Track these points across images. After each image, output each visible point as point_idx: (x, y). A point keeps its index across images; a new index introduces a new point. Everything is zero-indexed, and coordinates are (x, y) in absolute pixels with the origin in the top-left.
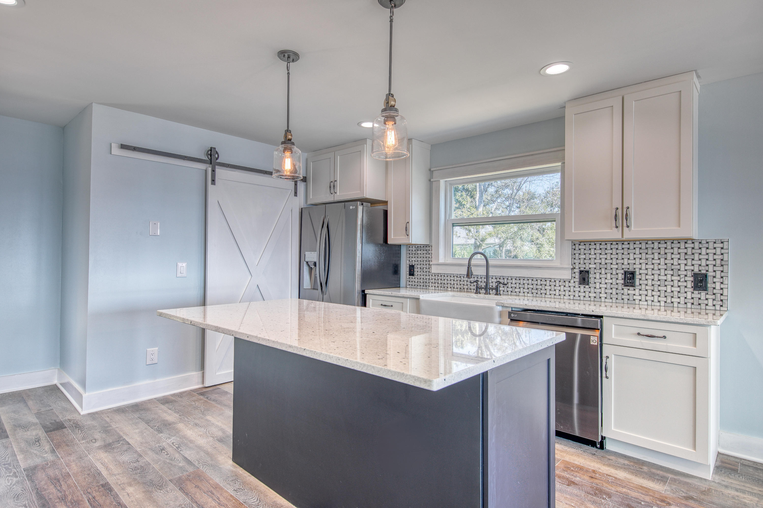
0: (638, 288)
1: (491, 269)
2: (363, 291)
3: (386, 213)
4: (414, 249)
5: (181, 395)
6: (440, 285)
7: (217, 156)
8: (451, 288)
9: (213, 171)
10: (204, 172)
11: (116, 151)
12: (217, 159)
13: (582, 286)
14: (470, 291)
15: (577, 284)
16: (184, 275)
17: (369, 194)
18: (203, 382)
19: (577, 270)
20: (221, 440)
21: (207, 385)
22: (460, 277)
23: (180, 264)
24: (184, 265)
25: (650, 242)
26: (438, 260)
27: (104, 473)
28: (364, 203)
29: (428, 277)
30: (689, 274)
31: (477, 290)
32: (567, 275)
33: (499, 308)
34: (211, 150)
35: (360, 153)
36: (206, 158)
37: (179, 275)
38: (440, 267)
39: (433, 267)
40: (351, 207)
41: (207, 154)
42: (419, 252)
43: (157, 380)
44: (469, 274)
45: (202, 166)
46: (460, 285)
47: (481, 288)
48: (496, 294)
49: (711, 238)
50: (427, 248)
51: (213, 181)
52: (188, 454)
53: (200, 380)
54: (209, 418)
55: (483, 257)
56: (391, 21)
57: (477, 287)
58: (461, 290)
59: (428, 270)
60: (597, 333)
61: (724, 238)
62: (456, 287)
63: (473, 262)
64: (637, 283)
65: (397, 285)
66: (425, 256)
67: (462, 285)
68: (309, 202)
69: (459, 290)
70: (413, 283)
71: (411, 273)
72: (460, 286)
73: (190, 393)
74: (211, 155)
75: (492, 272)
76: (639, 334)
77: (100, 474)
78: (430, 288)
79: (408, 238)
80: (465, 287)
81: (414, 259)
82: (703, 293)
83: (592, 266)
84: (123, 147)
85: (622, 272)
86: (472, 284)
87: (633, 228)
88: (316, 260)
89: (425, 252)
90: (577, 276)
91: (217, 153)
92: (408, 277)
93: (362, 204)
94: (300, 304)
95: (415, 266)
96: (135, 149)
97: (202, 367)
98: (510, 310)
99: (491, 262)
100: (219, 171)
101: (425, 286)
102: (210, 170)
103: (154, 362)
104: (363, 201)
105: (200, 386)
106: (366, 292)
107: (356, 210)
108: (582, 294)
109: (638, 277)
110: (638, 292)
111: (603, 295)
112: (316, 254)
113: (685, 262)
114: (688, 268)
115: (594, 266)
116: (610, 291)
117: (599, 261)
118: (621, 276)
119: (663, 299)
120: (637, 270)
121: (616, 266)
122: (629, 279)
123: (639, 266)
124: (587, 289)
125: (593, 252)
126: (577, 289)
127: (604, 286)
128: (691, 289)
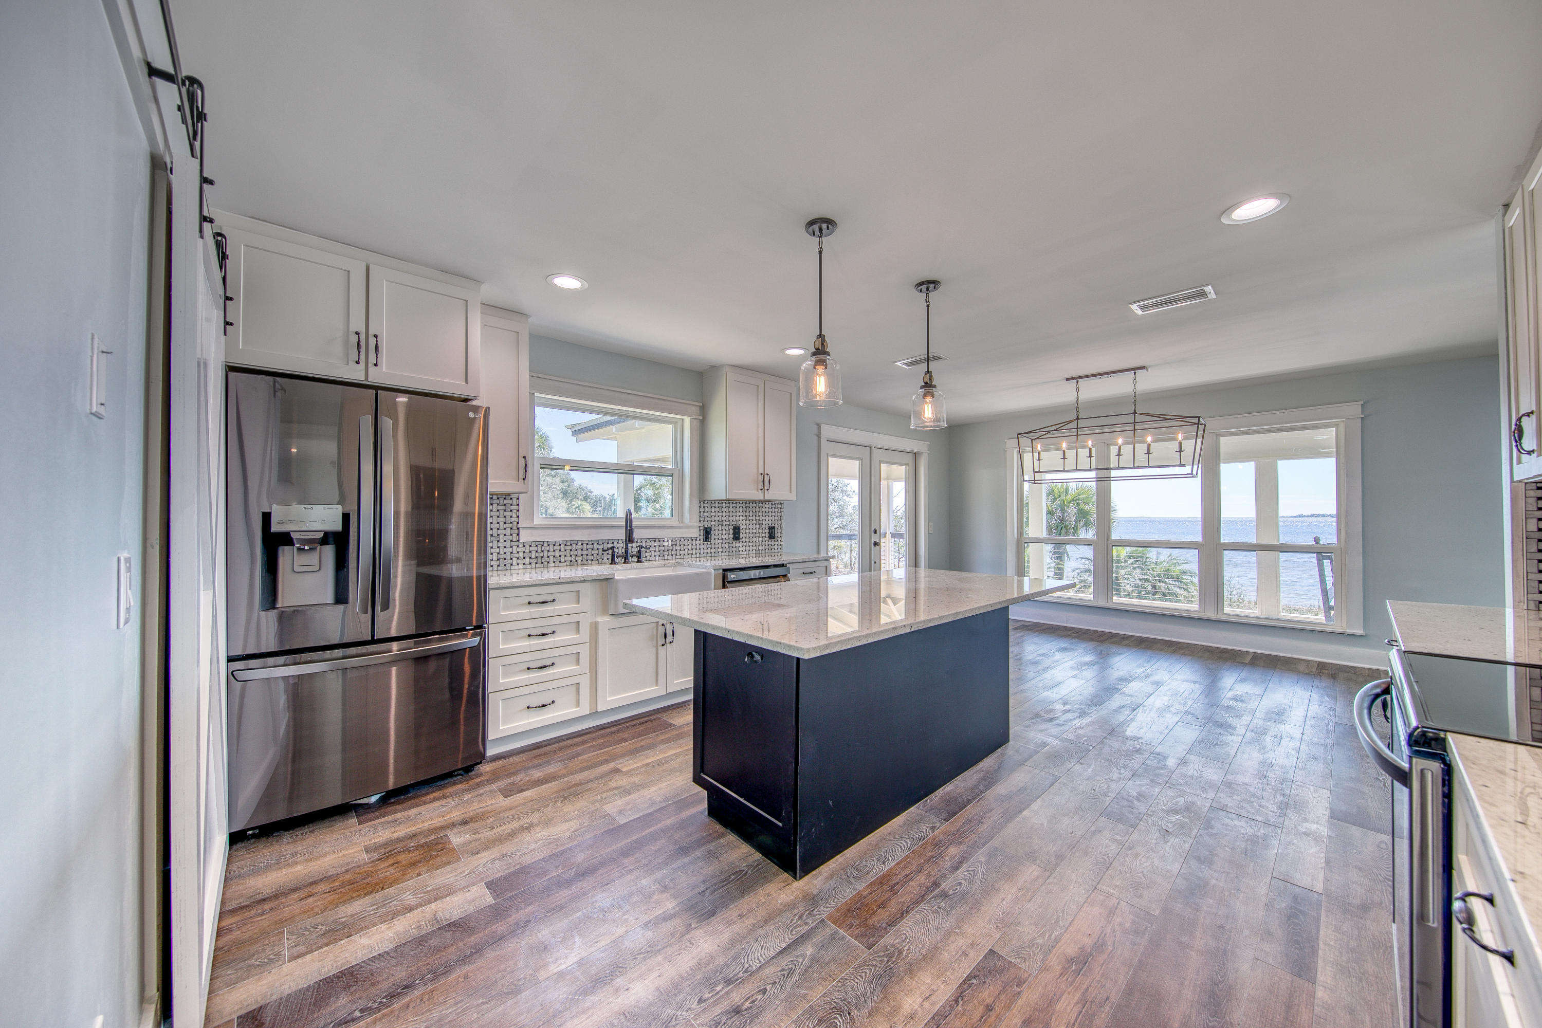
0: (741, 540)
6: (534, 561)
8: (554, 562)
13: (706, 543)
14: (586, 563)
15: (702, 540)
19: (702, 529)
22: (571, 545)
26: (533, 520)
30: (767, 528)
31: (613, 559)
32: (694, 533)
38: (535, 532)
39: (525, 532)
46: (571, 556)
47: (618, 557)
48: (638, 562)
57: (613, 555)
58: (572, 563)
64: (741, 537)
67: (573, 557)
69: (568, 564)
72: (570, 559)
80: (578, 558)
82: (773, 540)
83: (712, 524)
85: (732, 527)
86: (605, 553)
90: (702, 533)
108: (706, 551)
109: (741, 531)
110: (740, 544)
111: (720, 550)
112: (337, 511)
113: (764, 518)
114: (767, 522)
115: (714, 523)
116: (725, 545)
117: (717, 519)
118: (731, 532)
119: (754, 548)
120: (741, 525)
121: (728, 523)
122: (736, 533)
123: (741, 522)
124: (709, 546)
125: (713, 510)
126: (703, 546)
127: (721, 541)
128: (768, 539)
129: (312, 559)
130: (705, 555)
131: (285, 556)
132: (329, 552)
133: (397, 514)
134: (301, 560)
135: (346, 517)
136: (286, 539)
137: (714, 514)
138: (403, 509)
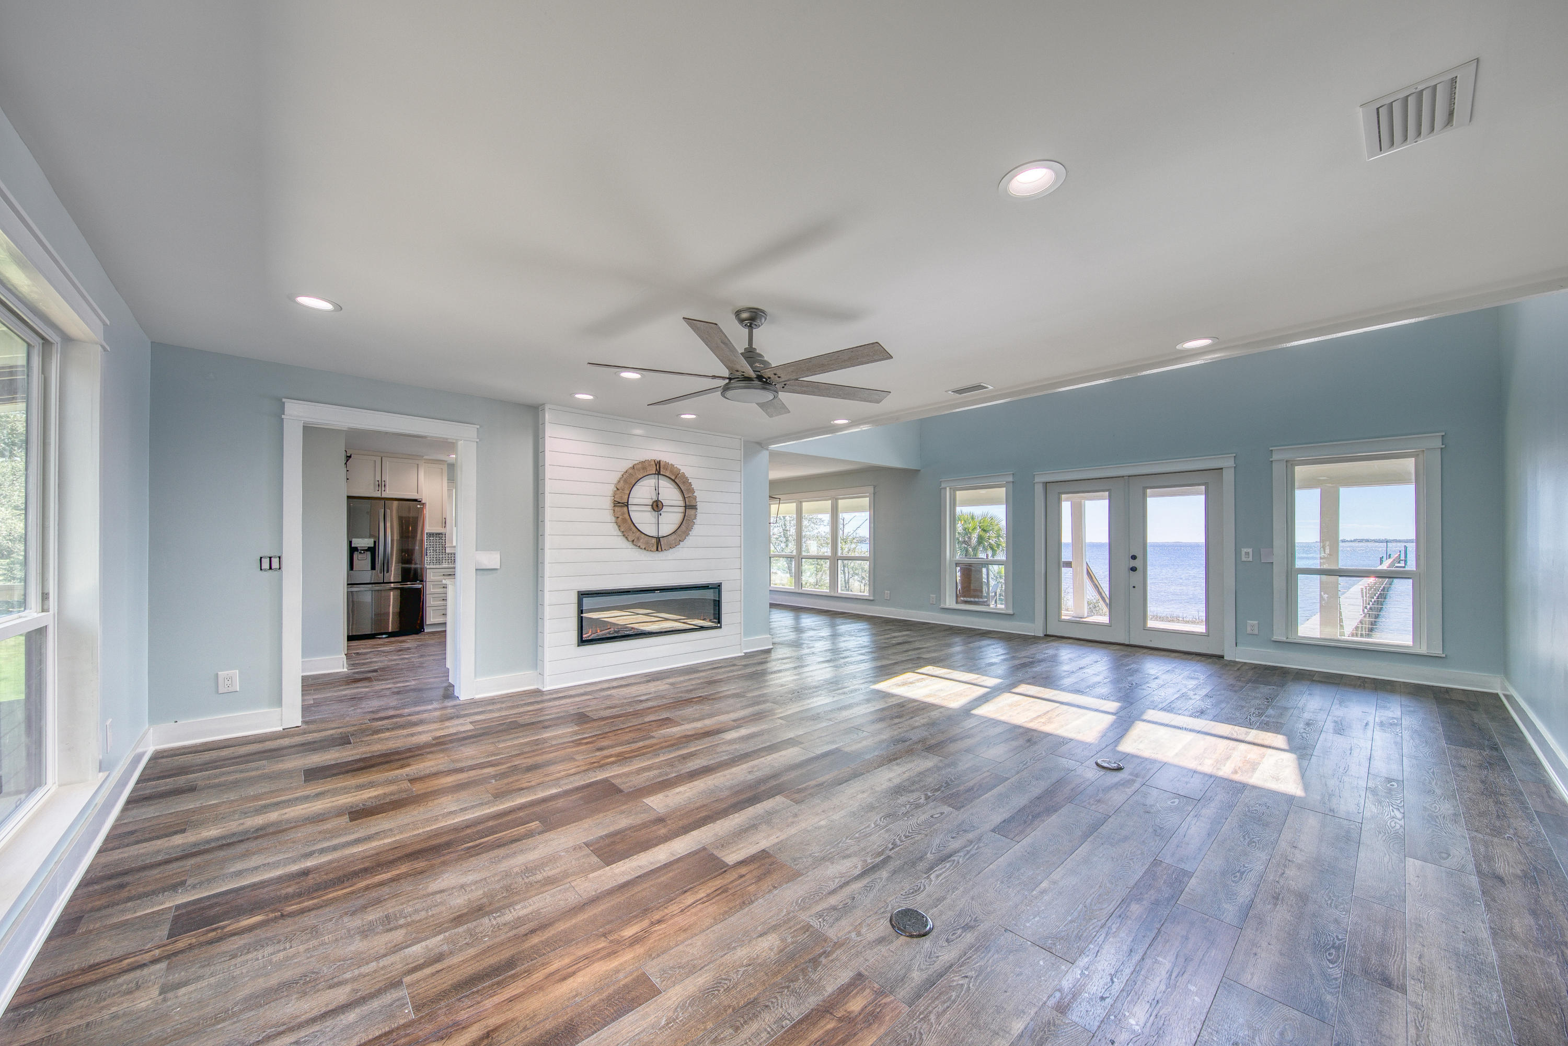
112: (372, 540)
129: (364, 556)
131: (356, 555)
132: (369, 554)
133: (392, 541)
134: (360, 556)
135: (375, 542)
136: (356, 549)
138: (395, 538)
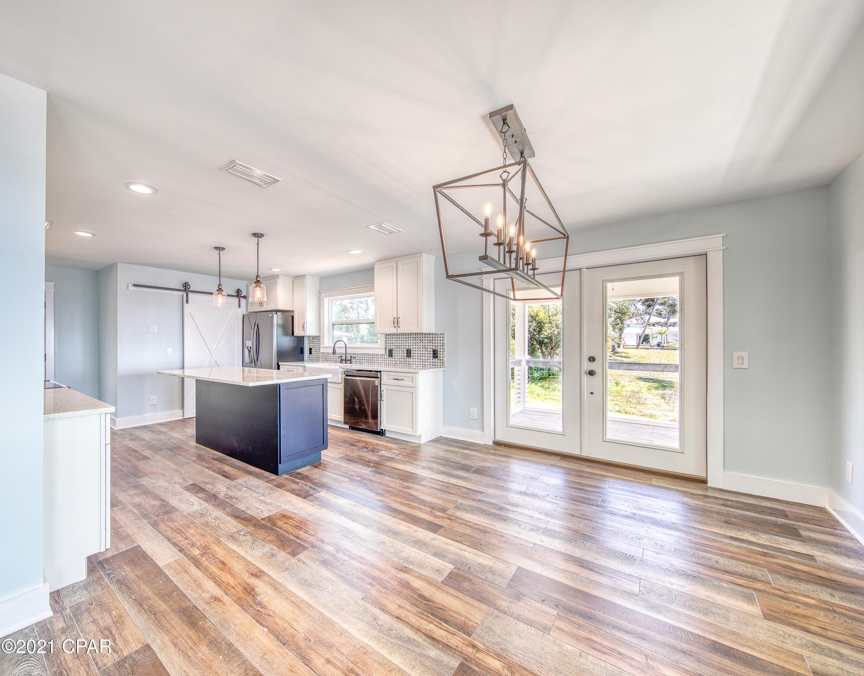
0: (412, 358)
1: (348, 350)
2: (278, 364)
3: (293, 317)
4: (311, 338)
5: (170, 422)
6: (325, 359)
7: (189, 287)
9: (187, 296)
10: (182, 296)
11: (131, 288)
12: (189, 289)
13: (390, 358)
15: (388, 356)
16: (171, 355)
17: (281, 306)
18: (183, 416)
19: (387, 349)
20: (191, 437)
21: (185, 417)
23: (168, 349)
24: (171, 349)
25: (417, 334)
26: (323, 344)
27: (132, 447)
28: (278, 313)
29: (319, 355)
30: (431, 350)
31: (341, 362)
32: (383, 352)
33: (341, 370)
34: (185, 284)
35: (276, 283)
36: (182, 288)
37: (168, 355)
38: (324, 349)
39: (321, 349)
40: (270, 315)
41: (183, 286)
42: (314, 340)
43: (156, 414)
44: (334, 353)
45: (180, 293)
47: (343, 360)
48: (350, 363)
49: (439, 333)
50: (319, 338)
51: (187, 302)
52: (174, 441)
53: (182, 415)
54: (185, 430)
55: (343, 343)
56: (258, 245)
57: (341, 359)
59: (319, 351)
60: (379, 380)
61: (444, 332)
62: (333, 360)
63: (336, 346)
64: (412, 356)
65: (302, 360)
66: (317, 342)
68: (248, 311)
70: (311, 359)
71: (310, 353)
73: (176, 422)
74: (185, 286)
75: (349, 351)
76: (394, 379)
77: (131, 447)
78: (320, 361)
79: (305, 332)
81: (312, 344)
82: (436, 359)
83: (393, 347)
84: (135, 285)
85: (406, 350)
87: (401, 328)
88: (251, 346)
89: (317, 340)
90: (387, 352)
91: (189, 285)
92: (309, 355)
93: (277, 313)
94: (243, 371)
95: (312, 349)
96: (141, 286)
97: (183, 408)
98: (346, 370)
99: (348, 346)
100: (190, 295)
101: (317, 360)
102: (185, 295)
103: (154, 404)
104: (277, 311)
105: (182, 418)
106: (280, 363)
107: (272, 317)
108: (390, 362)
109: (412, 352)
110: (412, 360)
111: (398, 362)
113: (429, 344)
114: (431, 347)
115: (394, 347)
116: (401, 360)
117: (397, 344)
118: (405, 352)
119: (422, 363)
120: (412, 349)
121: (403, 347)
122: (409, 353)
123: (412, 347)
124: (392, 359)
125: (394, 339)
126: (388, 359)
127: (399, 357)
128: (432, 358)
130: (390, 364)
137: (394, 342)
